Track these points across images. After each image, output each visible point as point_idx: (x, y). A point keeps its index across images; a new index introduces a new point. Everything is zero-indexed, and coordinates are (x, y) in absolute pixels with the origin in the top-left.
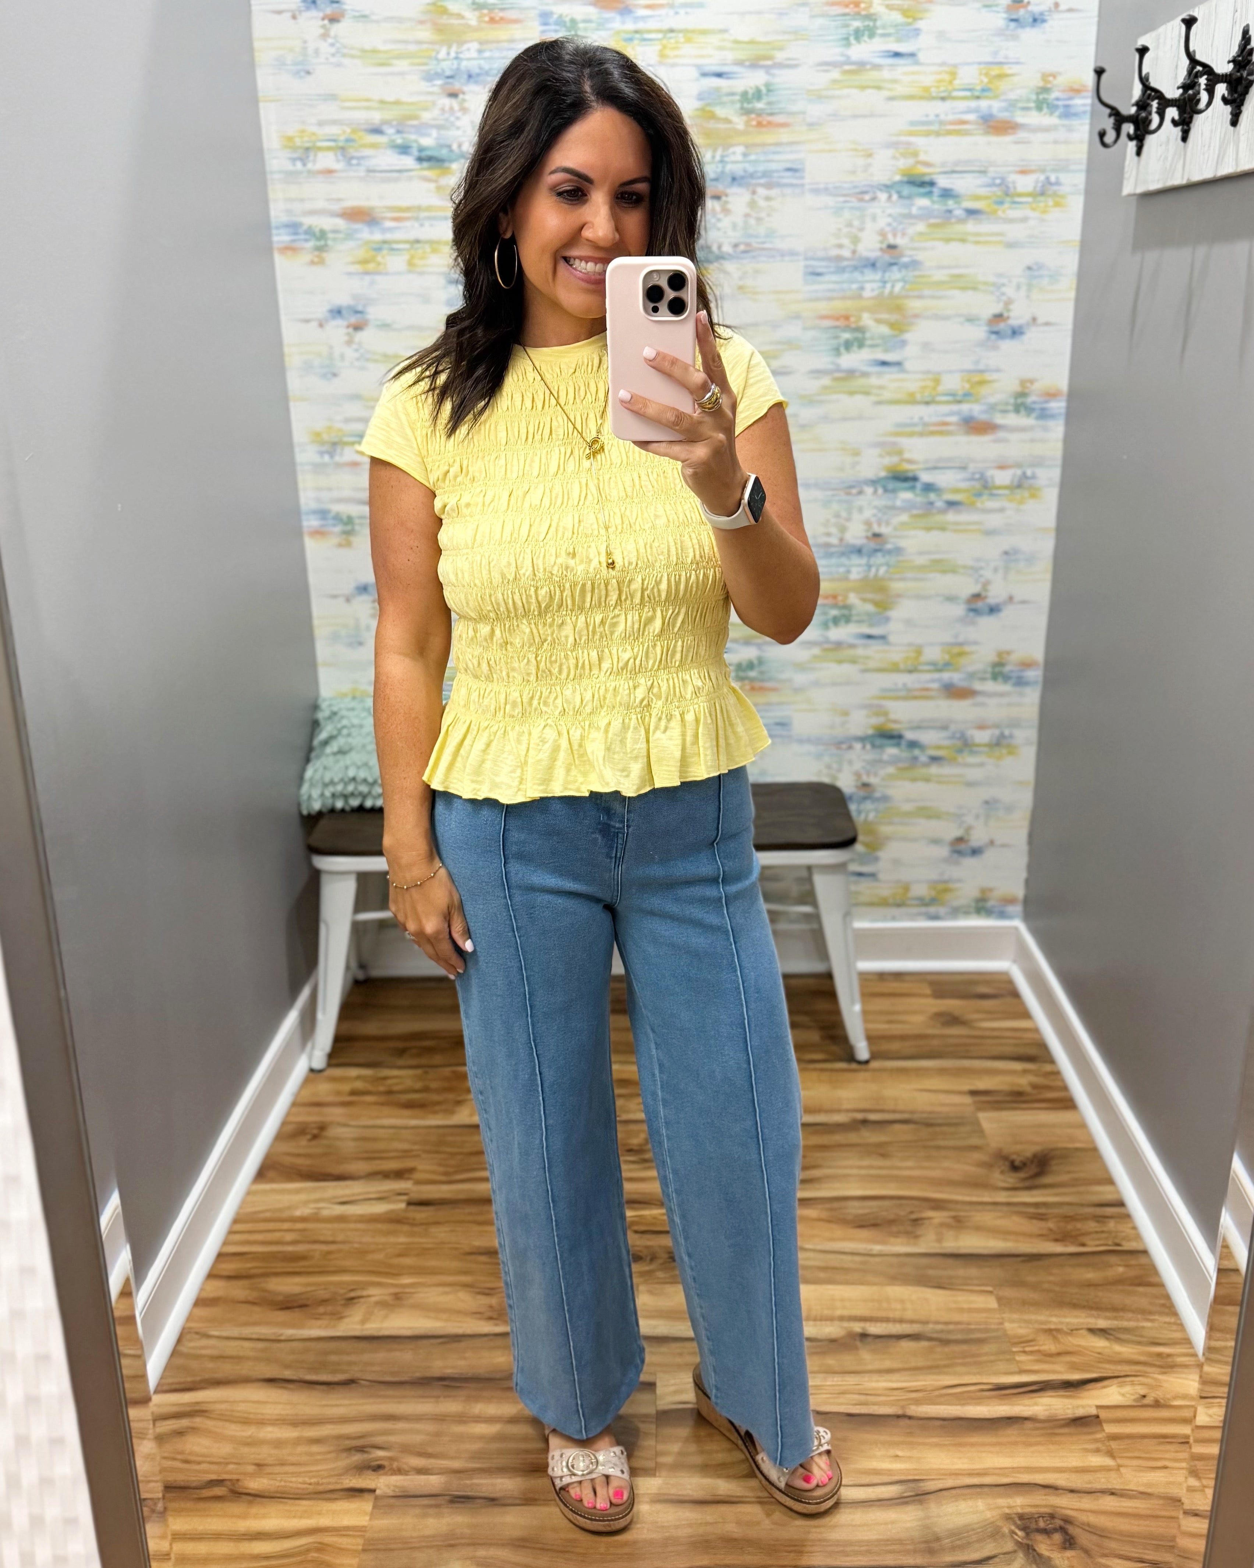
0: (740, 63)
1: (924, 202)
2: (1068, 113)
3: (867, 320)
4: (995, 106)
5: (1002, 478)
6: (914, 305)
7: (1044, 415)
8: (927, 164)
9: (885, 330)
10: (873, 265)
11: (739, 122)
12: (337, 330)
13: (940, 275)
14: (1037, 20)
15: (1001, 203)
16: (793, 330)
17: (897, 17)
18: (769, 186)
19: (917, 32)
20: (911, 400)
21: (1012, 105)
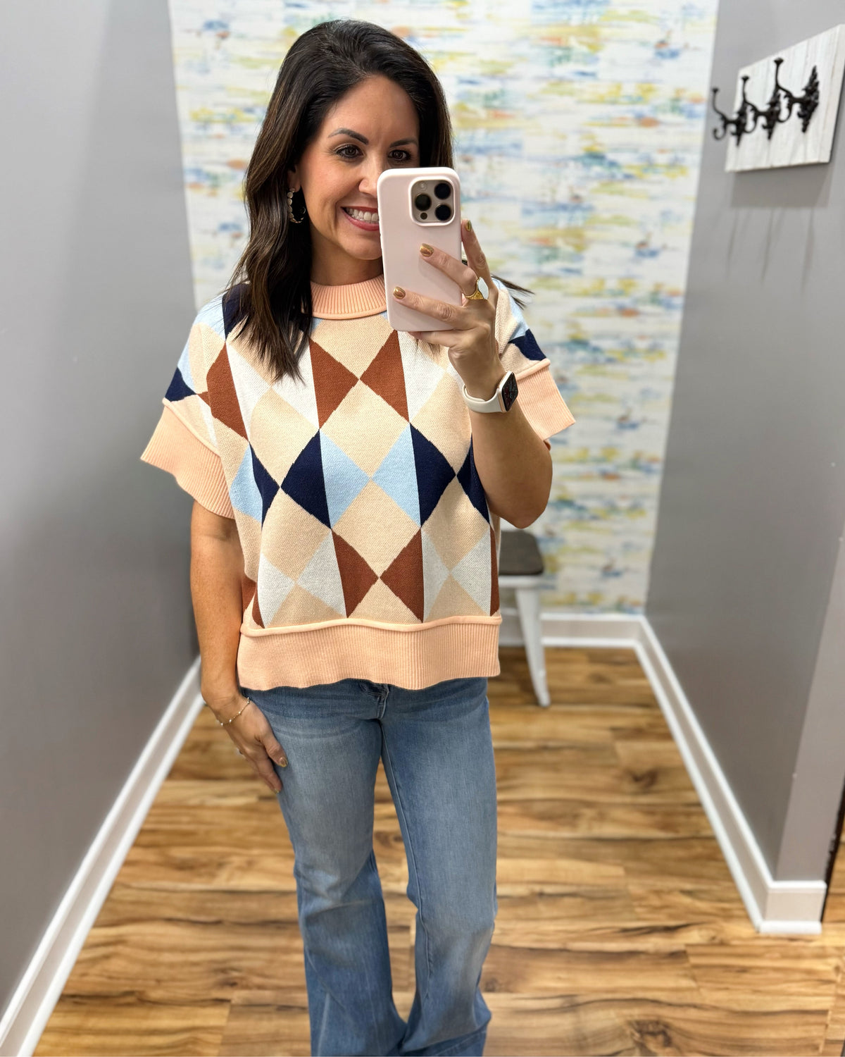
0: (483, 75)
1: (597, 169)
2: (691, 115)
3: (560, 243)
4: (645, 109)
5: (642, 345)
6: (589, 234)
7: (669, 306)
8: (601, 145)
9: (570, 249)
10: (563, 208)
11: (483, 113)
12: (224, 239)
13: (606, 216)
14: (674, 54)
15: (645, 170)
16: (513, 248)
17: (585, 49)
18: (501, 155)
19: (597, 60)
20: (586, 294)
21: (656, 109)
